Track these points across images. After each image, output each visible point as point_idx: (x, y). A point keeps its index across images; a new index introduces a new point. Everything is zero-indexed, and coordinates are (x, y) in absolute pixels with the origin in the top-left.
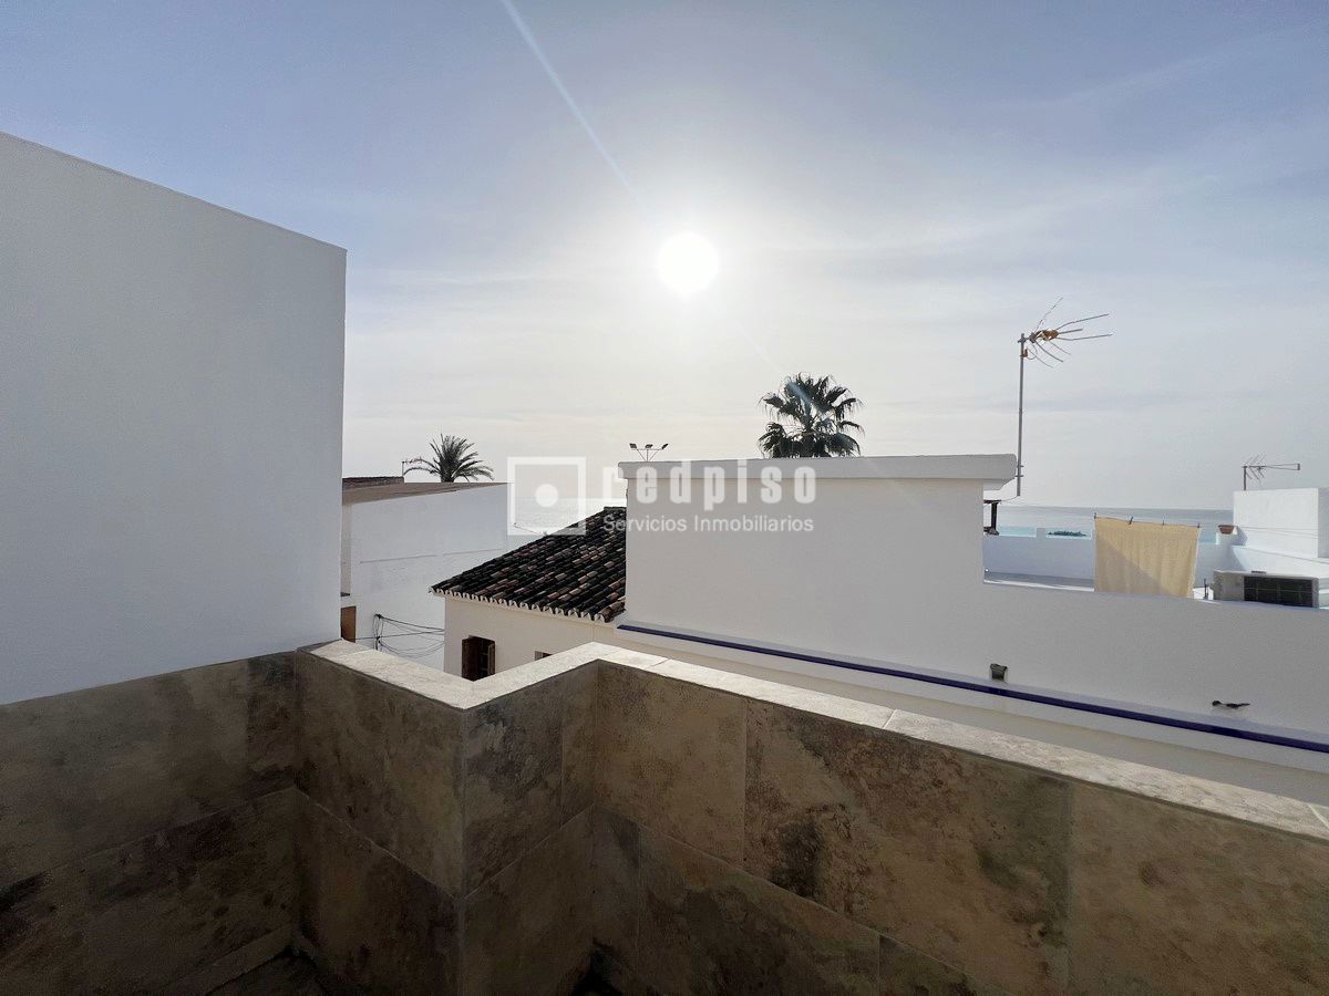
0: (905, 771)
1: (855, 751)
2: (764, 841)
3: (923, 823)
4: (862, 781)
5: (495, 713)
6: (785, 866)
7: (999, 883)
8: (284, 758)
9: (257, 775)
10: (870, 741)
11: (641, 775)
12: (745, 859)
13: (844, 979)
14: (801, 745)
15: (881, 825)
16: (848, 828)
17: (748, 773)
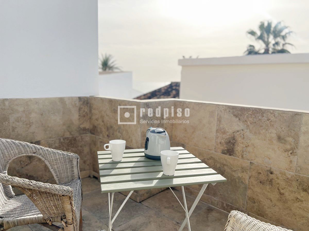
0: (260, 118)
1: (247, 115)
2: (220, 143)
3: (264, 131)
4: (249, 122)
5: (148, 105)
6: (226, 149)
7: (282, 143)
8: (87, 125)
9: (81, 129)
10: (251, 111)
11: (186, 131)
12: (215, 149)
13: (240, 175)
14: (232, 115)
15: (252, 133)
16: (244, 135)
17: (217, 125)
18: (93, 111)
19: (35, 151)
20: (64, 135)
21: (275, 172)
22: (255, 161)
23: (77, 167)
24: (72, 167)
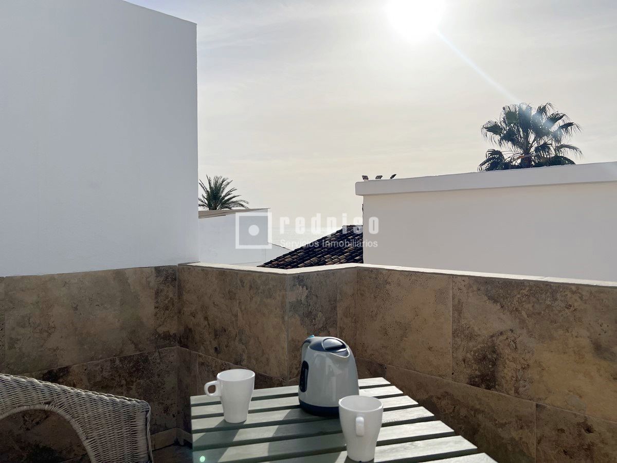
0: (549, 303)
1: (519, 296)
2: (464, 361)
3: (561, 332)
4: (524, 313)
5: (302, 280)
6: (477, 373)
7: (605, 359)
8: (173, 327)
9: (159, 335)
10: (528, 288)
11: (386, 333)
12: (453, 374)
13: (515, 434)
14: (486, 298)
15: (535, 338)
16: (515, 343)
17: (454, 321)
18: (186, 296)
19: (50, 399)
20: (122, 352)
21: (596, 428)
22: (546, 401)
23: (144, 433)
24: (134, 433)
